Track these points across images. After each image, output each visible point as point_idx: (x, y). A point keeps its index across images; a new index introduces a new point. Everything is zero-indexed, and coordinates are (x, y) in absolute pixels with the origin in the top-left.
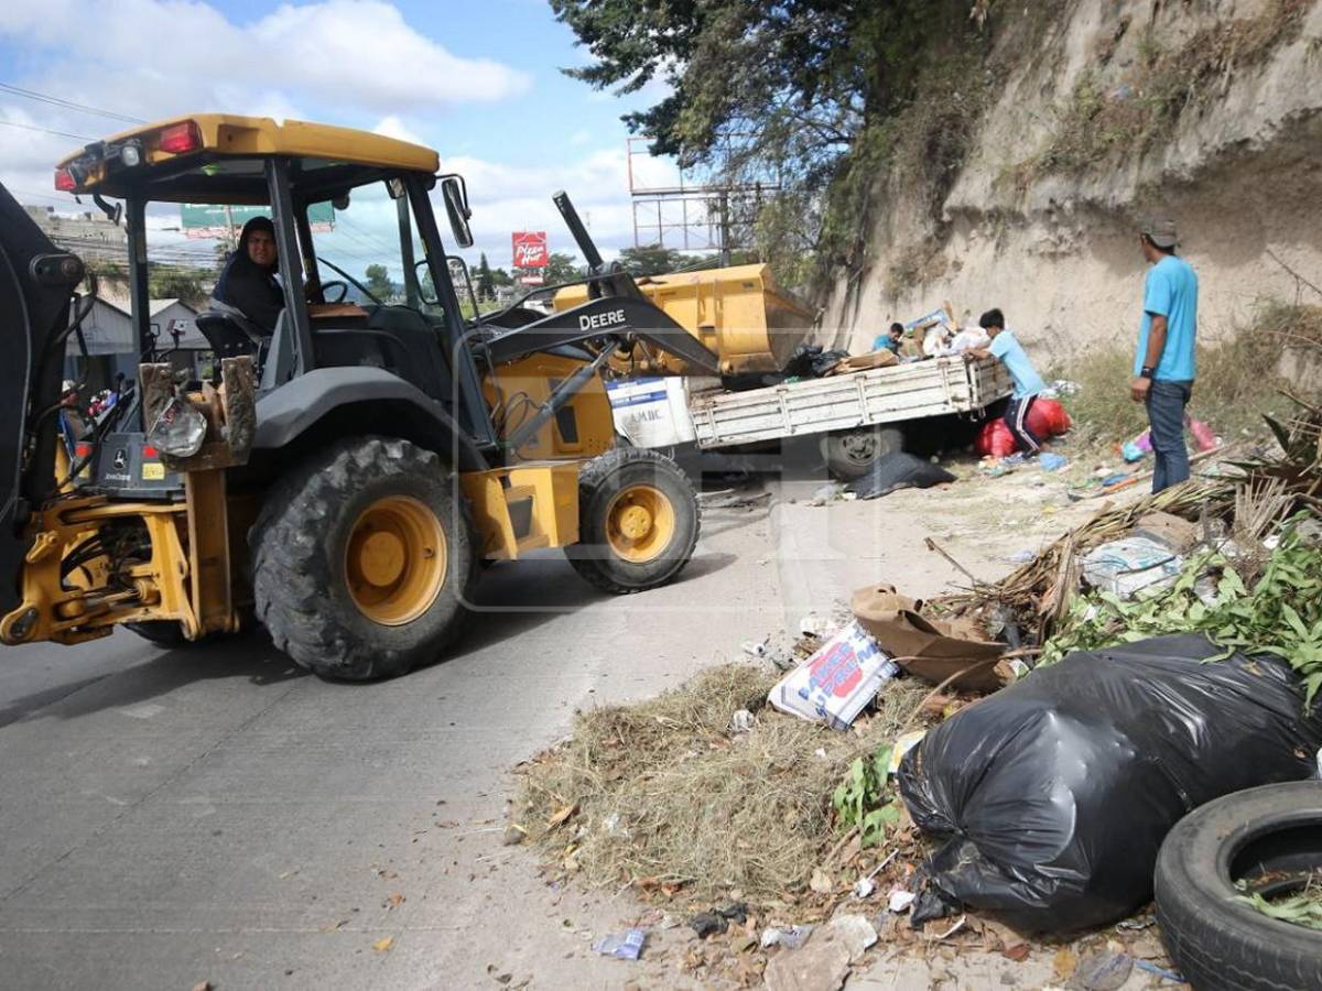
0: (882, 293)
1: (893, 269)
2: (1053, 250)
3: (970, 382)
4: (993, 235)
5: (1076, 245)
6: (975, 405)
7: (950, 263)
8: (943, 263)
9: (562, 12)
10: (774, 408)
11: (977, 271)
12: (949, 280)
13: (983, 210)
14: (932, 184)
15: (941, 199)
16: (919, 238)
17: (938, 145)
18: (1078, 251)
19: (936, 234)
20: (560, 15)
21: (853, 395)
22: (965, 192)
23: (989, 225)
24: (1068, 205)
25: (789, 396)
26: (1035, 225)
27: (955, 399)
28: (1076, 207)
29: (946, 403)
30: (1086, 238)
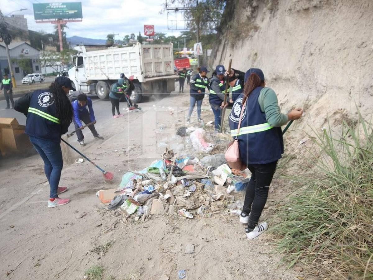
8: (252, 29)
12: (252, 37)
19: (251, 15)
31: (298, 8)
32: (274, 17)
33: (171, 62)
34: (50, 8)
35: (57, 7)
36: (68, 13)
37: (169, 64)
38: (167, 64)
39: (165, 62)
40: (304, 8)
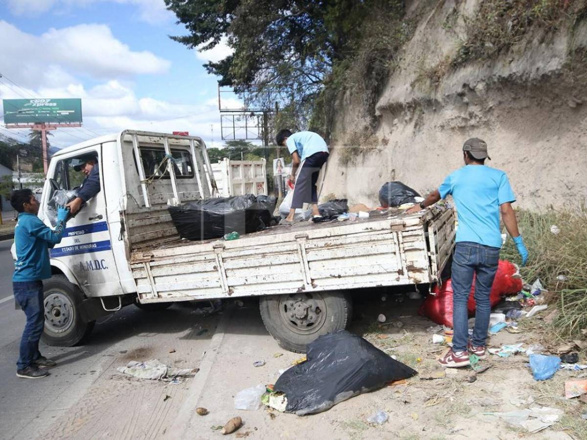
0: (340, 160)
1: (345, 145)
2: (463, 124)
3: (429, 249)
4: (411, 119)
5: (484, 119)
6: (434, 277)
7: (380, 140)
8: (376, 141)
9: (171, 5)
10: (210, 267)
11: (399, 144)
12: (380, 151)
13: (404, 103)
14: (369, 92)
15: (374, 103)
16: (361, 127)
17: (373, 68)
18: (487, 124)
19: (370, 124)
20: (168, 6)
21: (294, 258)
22: (390, 95)
23: (408, 113)
24: (481, 86)
25: (225, 254)
26: (447, 107)
27: (411, 268)
28: (488, 88)
29: (400, 272)
30: (496, 113)
31: (453, 125)
32: (419, 131)
33: (263, 183)
34: (31, 106)
35: (43, 105)
36: (60, 113)
37: (261, 186)
38: (259, 185)
39: (257, 183)
40: (460, 126)
